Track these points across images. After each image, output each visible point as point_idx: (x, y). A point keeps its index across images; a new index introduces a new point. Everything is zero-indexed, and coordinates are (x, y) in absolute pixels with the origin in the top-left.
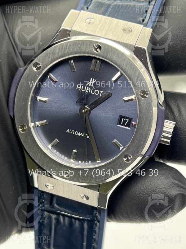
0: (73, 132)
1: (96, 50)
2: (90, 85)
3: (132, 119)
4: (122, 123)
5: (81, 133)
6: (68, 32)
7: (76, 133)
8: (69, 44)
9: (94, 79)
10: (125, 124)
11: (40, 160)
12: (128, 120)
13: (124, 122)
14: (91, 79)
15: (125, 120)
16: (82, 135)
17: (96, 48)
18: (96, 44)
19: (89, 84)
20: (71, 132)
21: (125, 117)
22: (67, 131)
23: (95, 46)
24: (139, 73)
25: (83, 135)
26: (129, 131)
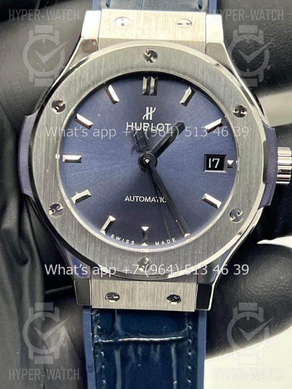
0: (135, 198)
1: (149, 59)
2: (147, 119)
3: (226, 155)
4: (210, 167)
5: (150, 198)
6: (94, 44)
7: (142, 199)
8: (103, 59)
9: (151, 108)
10: (216, 167)
11: (94, 254)
12: (219, 160)
13: (213, 164)
14: (148, 108)
15: (213, 161)
16: (152, 200)
17: (149, 56)
18: (148, 51)
19: (145, 117)
20: (132, 199)
21: (212, 156)
22: (126, 199)
23: (146, 54)
24: (226, 81)
25: (154, 199)
26: (225, 176)
